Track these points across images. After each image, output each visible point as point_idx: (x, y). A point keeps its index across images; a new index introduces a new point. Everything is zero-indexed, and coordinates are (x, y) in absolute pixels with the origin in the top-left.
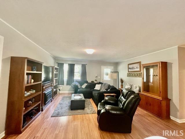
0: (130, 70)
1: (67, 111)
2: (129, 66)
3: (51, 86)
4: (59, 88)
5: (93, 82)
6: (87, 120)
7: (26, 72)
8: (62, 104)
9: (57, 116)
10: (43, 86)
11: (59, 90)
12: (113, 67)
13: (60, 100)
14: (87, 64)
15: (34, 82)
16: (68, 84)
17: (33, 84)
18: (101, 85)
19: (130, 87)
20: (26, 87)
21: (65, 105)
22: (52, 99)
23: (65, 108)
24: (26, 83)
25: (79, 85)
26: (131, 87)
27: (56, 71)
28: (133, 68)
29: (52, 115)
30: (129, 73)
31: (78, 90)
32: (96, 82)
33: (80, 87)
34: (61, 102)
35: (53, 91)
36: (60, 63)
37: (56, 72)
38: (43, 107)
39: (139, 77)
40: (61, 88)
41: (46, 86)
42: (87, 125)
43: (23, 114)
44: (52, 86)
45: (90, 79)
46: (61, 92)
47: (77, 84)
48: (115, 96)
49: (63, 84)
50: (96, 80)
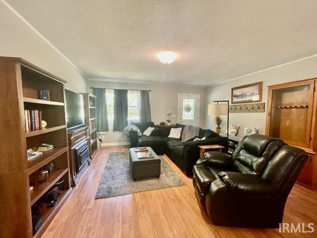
0: (235, 100)
1: (126, 182)
2: (234, 91)
3: (86, 134)
4: (100, 137)
5: (163, 124)
6: (172, 200)
7: (22, 100)
8: (112, 169)
9: (109, 197)
10: (70, 136)
11: (100, 140)
12: (199, 95)
13: (106, 160)
14: (150, 91)
15: (47, 127)
16: (115, 130)
17: (45, 131)
18: (181, 128)
19: (236, 132)
20: (28, 139)
21: (118, 172)
22: (90, 160)
23: (120, 176)
24: (28, 130)
25: (139, 131)
26: (238, 131)
27: (92, 104)
28: (242, 96)
29: (95, 194)
30: (235, 106)
31: (140, 140)
32: (169, 124)
33: (140, 134)
34: (109, 165)
35: (90, 145)
36: (97, 87)
37: (91, 106)
38: (74, 177)
39: (256, 111)
40: (103, 138)
41: (76, 133)
42: (178, 214)
43: (30, 204)
44: (88, 133)
45: (158, 119)
46: (103, 145)
47: (135, 128)
48: (221, 150)
49: (107, 130)
50: (169, 121)
